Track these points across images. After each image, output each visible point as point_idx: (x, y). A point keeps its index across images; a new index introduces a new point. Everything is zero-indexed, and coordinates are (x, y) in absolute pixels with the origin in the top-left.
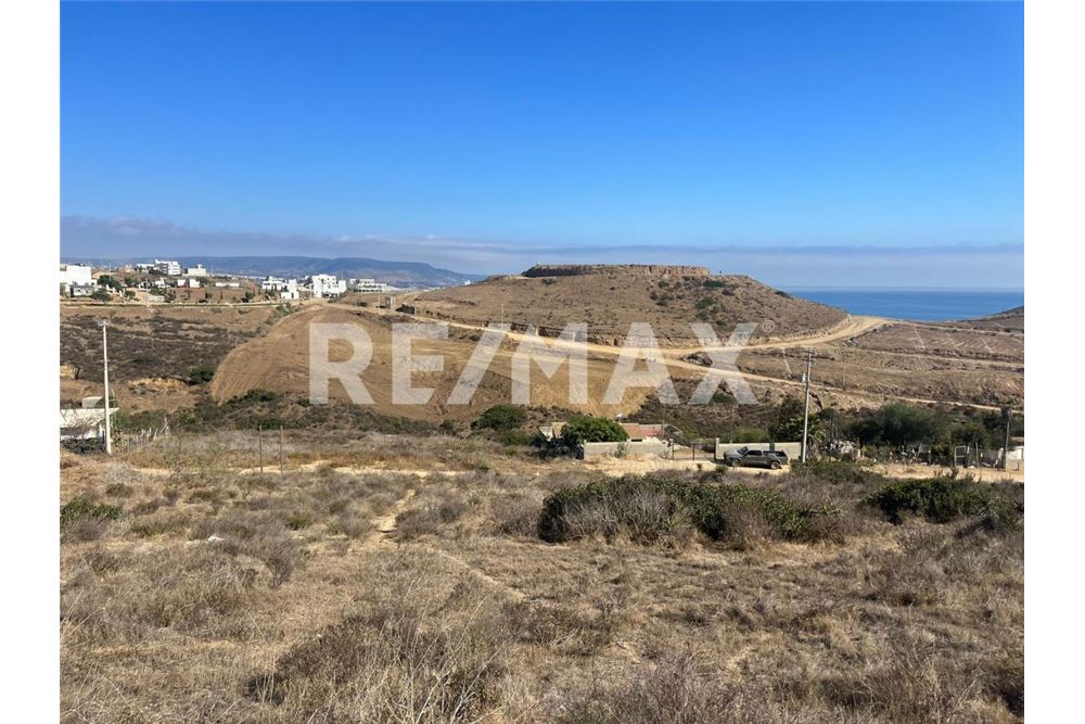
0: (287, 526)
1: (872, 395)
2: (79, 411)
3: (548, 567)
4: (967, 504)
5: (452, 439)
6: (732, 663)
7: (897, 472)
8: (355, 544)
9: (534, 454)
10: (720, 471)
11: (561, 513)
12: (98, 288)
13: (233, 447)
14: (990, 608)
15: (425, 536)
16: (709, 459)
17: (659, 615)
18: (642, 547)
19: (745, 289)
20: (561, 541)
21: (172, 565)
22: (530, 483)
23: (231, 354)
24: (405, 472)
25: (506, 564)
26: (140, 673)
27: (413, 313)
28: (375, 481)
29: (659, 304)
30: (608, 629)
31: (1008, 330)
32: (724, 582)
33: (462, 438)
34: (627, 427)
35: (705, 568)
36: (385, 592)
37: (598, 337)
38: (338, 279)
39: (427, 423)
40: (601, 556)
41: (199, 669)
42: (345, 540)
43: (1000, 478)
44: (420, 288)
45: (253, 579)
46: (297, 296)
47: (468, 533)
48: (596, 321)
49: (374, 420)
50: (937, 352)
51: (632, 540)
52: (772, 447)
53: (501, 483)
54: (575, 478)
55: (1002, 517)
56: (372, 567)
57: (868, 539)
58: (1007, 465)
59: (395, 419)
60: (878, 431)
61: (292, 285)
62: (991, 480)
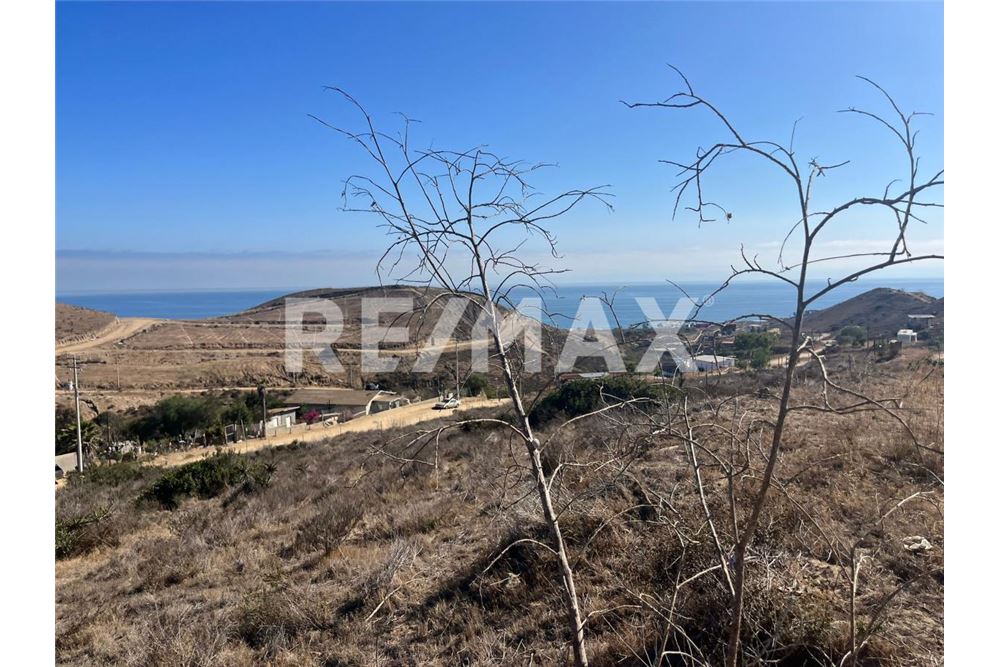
1: (148, 392)
4: (232, 475)
7: (176, 460)
14: (242, 562)
31: (257, 323)
43: (261, 446)
50: (203, 346)
55: (257, 479)
57: (143, 533)
58: (267, 434)
60: (157, 425)
62: (255, 449)
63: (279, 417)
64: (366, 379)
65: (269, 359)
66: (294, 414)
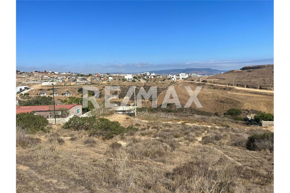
0: (174, 137)
2: (130, 107)
3: (250, 157)
5: (218, 118)
8: (191, 143)
9: (244, 124)
11: (254, 142)
12: (133, 79)
13: (161, 116)
15: (210, 144)
20: (254, 150)
21: (149, 143)
22: (243, 132)
23: (160, 94)
24: (204, 126)
25: (235, 155)
26: (142, 167)
27: (206, 82)
28: (196, 128)
33: (221, 117)
36: (200, 157)
37: (268, 88)
38: (186, 74)
39: (210, 113)
40: (268, 156)
41: (155, 168)
42: (189, 142)
44: (208, 75)
45: (166, 149)
46: (176, 79)
47: (223, 144)
48: (267, 83)
49: (196, 111)
53: (234, 131)
54: (259, 132)
56: (196, 150)
59: (201, 111)
61: (175, 76)
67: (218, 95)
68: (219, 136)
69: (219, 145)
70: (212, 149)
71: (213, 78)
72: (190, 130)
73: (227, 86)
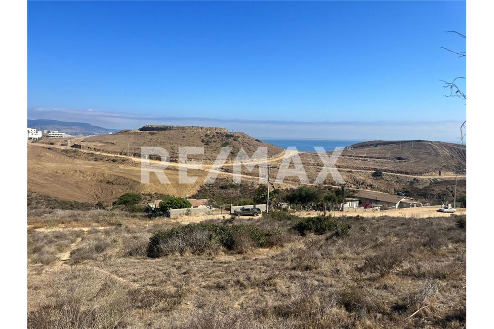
1: (294, 183)
3: (151, 270)
4: (330, 226)
5: (102, 211)
6: (236, 305)
7: (304, 214)
8: (47, 268)
9: (145, 216)
10: (233, 218)
11: (158, 244)
14: (338, 268)
15: (85, 261)
16: (228, 213)
17: (204, 287)
18: (197, 256)
19: (242, 138)
20: (158, 257)
22: (143, 230)
24: (76, 229)
25: (130, 271)
27: (80, 148)
28: (59, 235)
29: (206, 144)
30: (180, 296)
32: (234, 268)
33: (108, 210)
34: (191, 201)
35: (225, 263)
36: (64, 292)
38: (37, 130)
39: (88, 203)
40: (177, 262)
42: (41, 266)
43: (341, 215)
44: (84, 135)
47: (110, 257)
48: (176, 152)
49: (59, 203)
50: (318, 165)
51: (192, 253)
52: (255, 207)
53: (129, 232)
54: (166, 226)
55: (342, 230)
56: (56, 279)
57: (293, 244)
58: (344, 210)
59: (70, 202)
60: (297, 198)
62: (338, 216)
63: (351, 203)
64: (397, 190)
65: (347, 174)
66: (358, 202)
67: (104, 170)
68: (104, 243)
69: (103, 261)
70: (89, 270)
71: (93, 142)
72: (45, 241)
73: (119, 156)
